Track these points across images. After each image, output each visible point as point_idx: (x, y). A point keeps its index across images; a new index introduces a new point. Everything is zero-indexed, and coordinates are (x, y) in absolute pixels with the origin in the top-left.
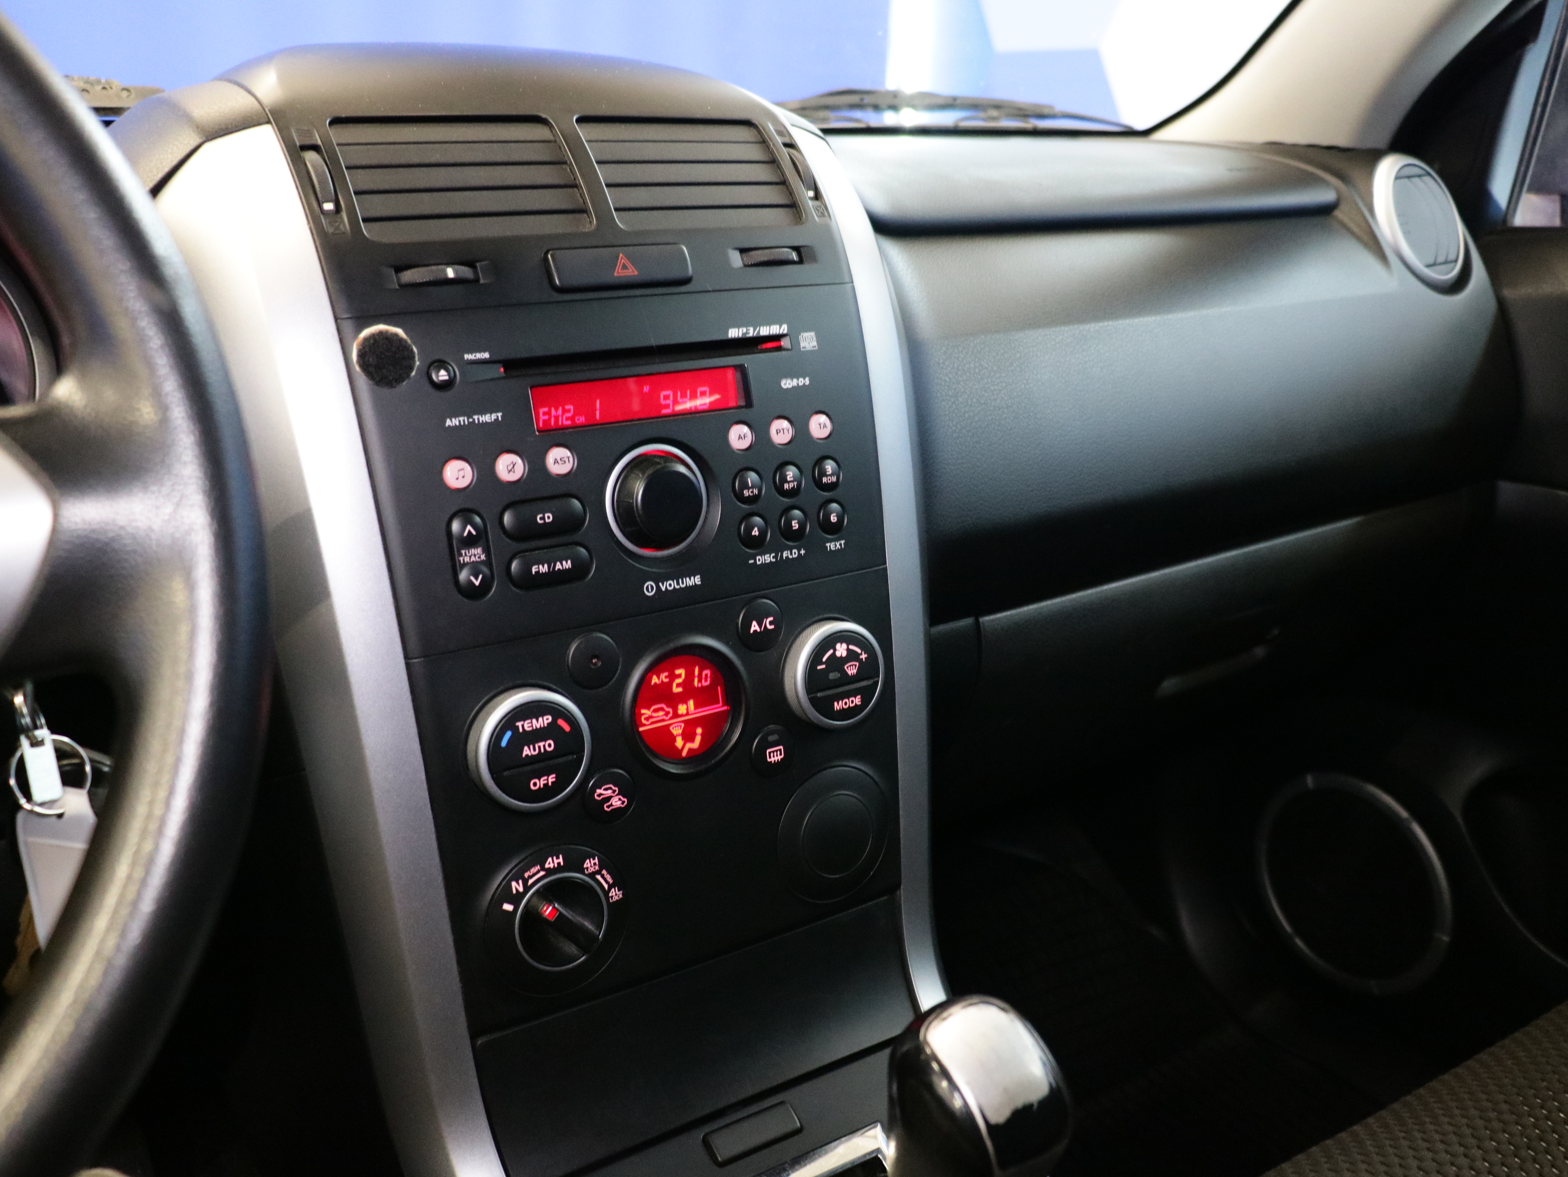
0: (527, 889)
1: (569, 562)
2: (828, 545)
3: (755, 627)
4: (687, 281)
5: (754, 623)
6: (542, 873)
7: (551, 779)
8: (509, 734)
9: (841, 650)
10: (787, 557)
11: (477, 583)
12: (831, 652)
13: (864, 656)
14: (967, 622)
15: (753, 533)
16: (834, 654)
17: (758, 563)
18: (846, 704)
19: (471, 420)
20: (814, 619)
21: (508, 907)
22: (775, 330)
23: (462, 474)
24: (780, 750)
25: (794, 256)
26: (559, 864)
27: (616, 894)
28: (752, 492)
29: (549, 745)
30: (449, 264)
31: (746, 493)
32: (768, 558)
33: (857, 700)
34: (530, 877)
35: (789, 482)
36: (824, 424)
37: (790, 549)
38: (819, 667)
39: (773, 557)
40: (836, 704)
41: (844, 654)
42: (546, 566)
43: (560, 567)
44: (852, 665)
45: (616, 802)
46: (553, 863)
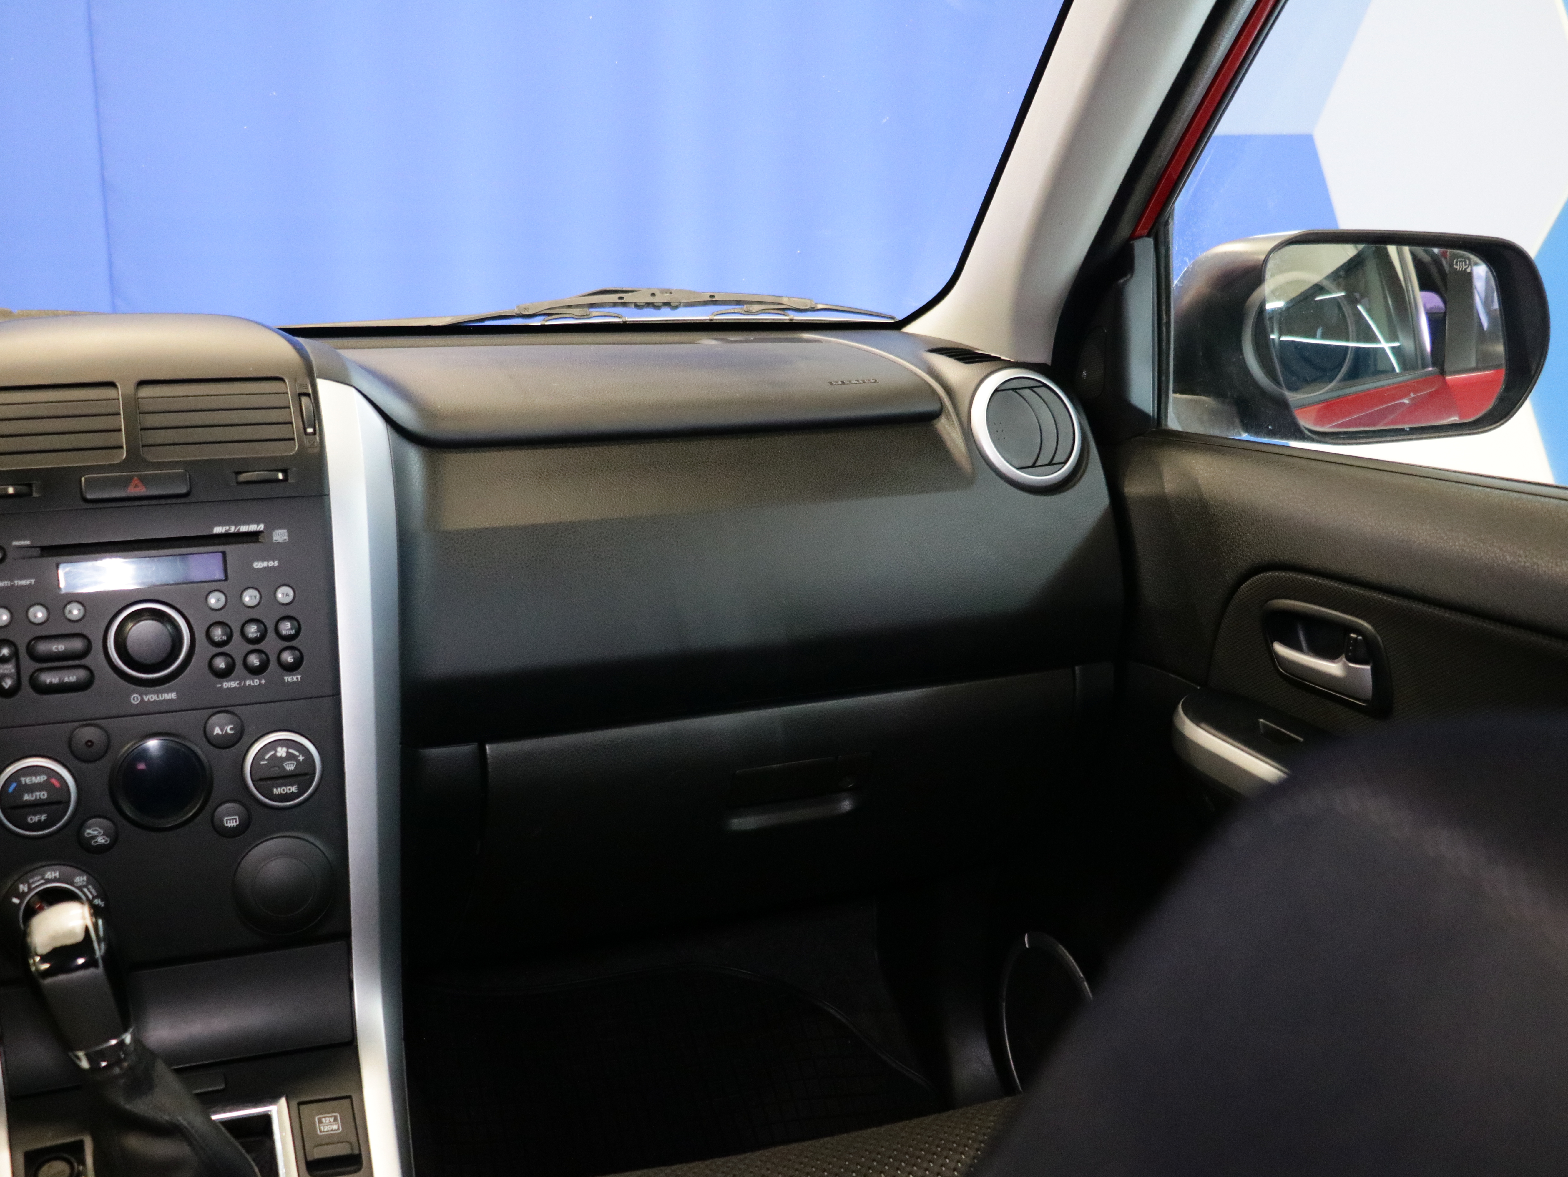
0: (30, 890)
1: (74, 677)
2: (286, 678)
3: (218, 731)
4: (185, 495)
5: (218, 728)
6: (43, 881)
7: (43, 817)
8: (14, 785)
10: (250, 685)
11: (7, 687)
13: (301, 758)
14: (469, 747)
15: (219, 667)
17: (225, 687)
18: (284, 790)
19: (12, 584)
21: (16, 901)
22: (253, 528)
24: (235, 819)
25: (281, 476)
26: (56, 876)
27: (98, 903)
28: (220, 638)
29: (43, 795)
30: (10, 485)
31: (217, 639)
32: (235, 684)
33: (294, 789)
34: (33, 883)
35: (251, 633)
36: (287, 594)
37: (253, 679)
38: (262, 763)
39: (238, 684)
40: (276, 790)
41: (284, 755)
42: (56, 679)
43: (67, 680)
44: (291, 763)
45: (101, 840)
46: (51, 875)
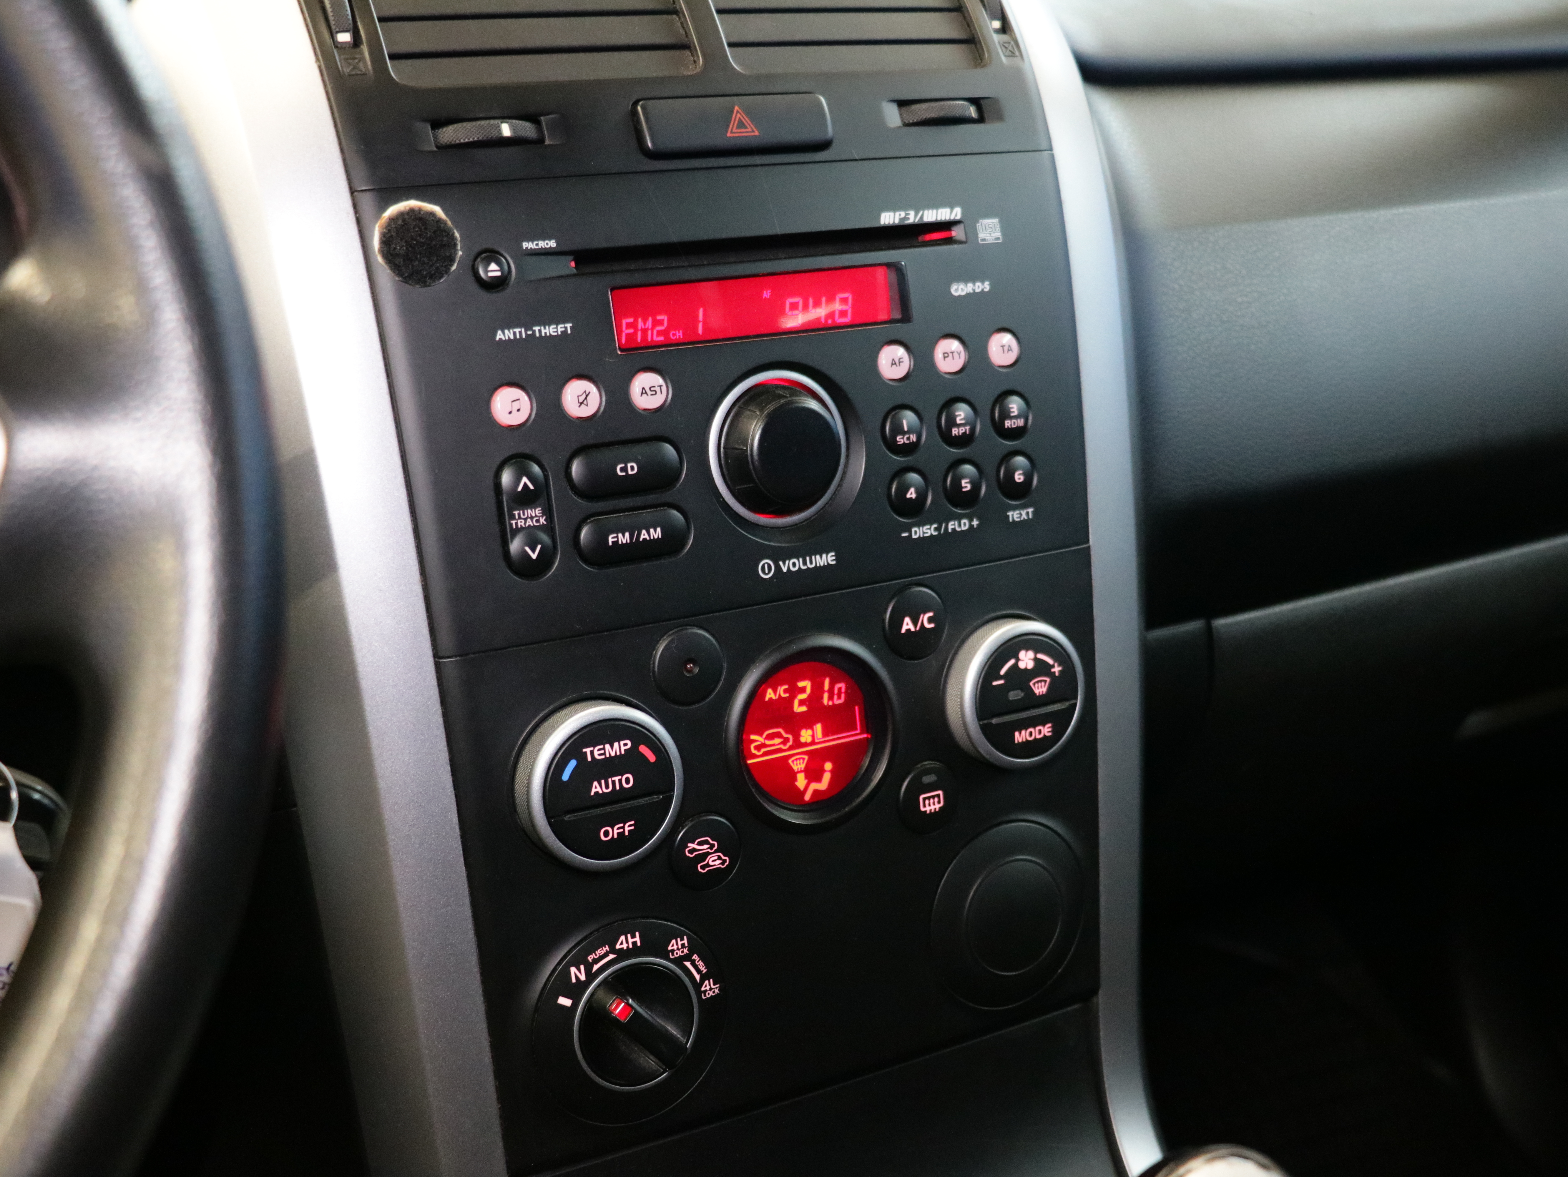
0: (591, 977)
1: (659, 530)
2: (1010, 514)
3: (908, 625)
4: (824, 145)
5: (907, 620)
6: (611, 956)
7: (629, 827)
8: (573, 764)
9: (1026, 660)
10: (954, 530)
11: (534, 556)
12: (1012, 662)
13: (1057, 669)
14: (1194, 626)
15: (908, 496)
16: (1015, 666)
17: (914, 537)
18: (1031, 734)
19: (530, 332)
20: (987, 617)
21: (565, 1001)
22: (943, 214)
23: (516, 405)
24: (938, 796)
25: (972, 112)
26: (634, 943)
27: (710, 988)
28: (908, 438)
29: (626, 781)
30: (504, 118)
31: (901, 440)
32: (928, 530)
33: (1046, 730)
34: (596, 961)
35: (959, 426)
36: (1009, 346)
37: (959, 518)
38: (995, 683)
39: (936, 529)
40: (1017, 734)
41: (1030, 665)
42: (627, 534)
43: (647, 536)
44: (1041, 681)
45: (714, 862)
46: (627, 942)
